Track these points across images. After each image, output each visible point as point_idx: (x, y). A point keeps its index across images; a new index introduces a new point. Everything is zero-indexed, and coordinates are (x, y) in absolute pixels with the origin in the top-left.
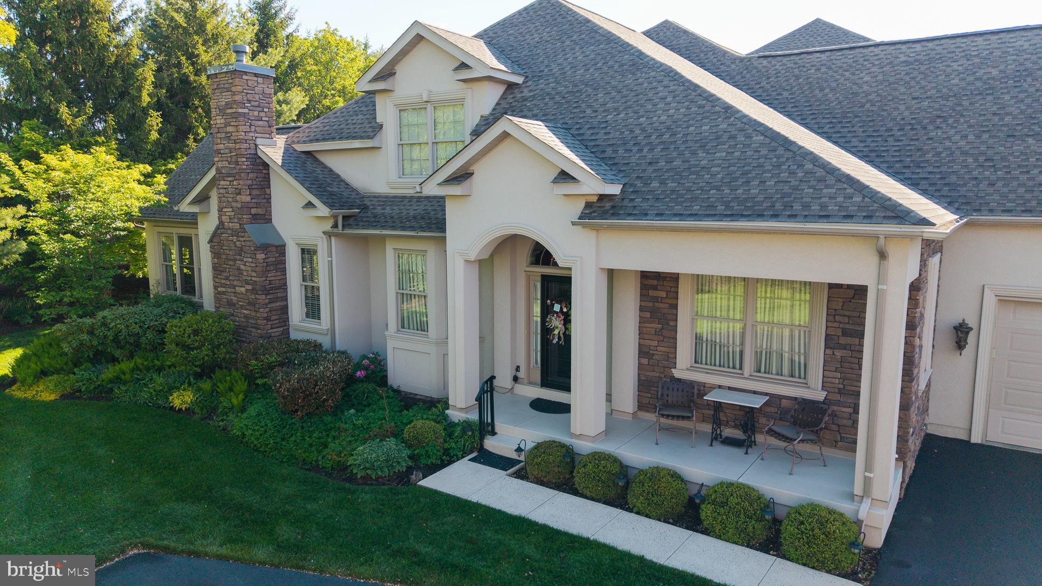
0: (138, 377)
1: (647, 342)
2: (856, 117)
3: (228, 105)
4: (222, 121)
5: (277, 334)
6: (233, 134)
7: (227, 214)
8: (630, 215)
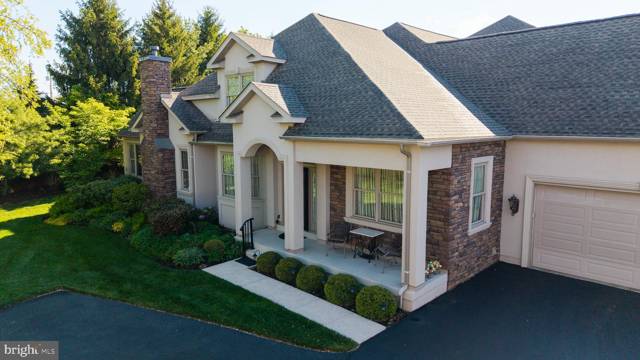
0: (102, 215)
1: (333, 203)
3: (147, 77)
4: (145, 85)
5: (169, 196)
6: (149, 92)
7: (147, 133)
8: (304, 133)
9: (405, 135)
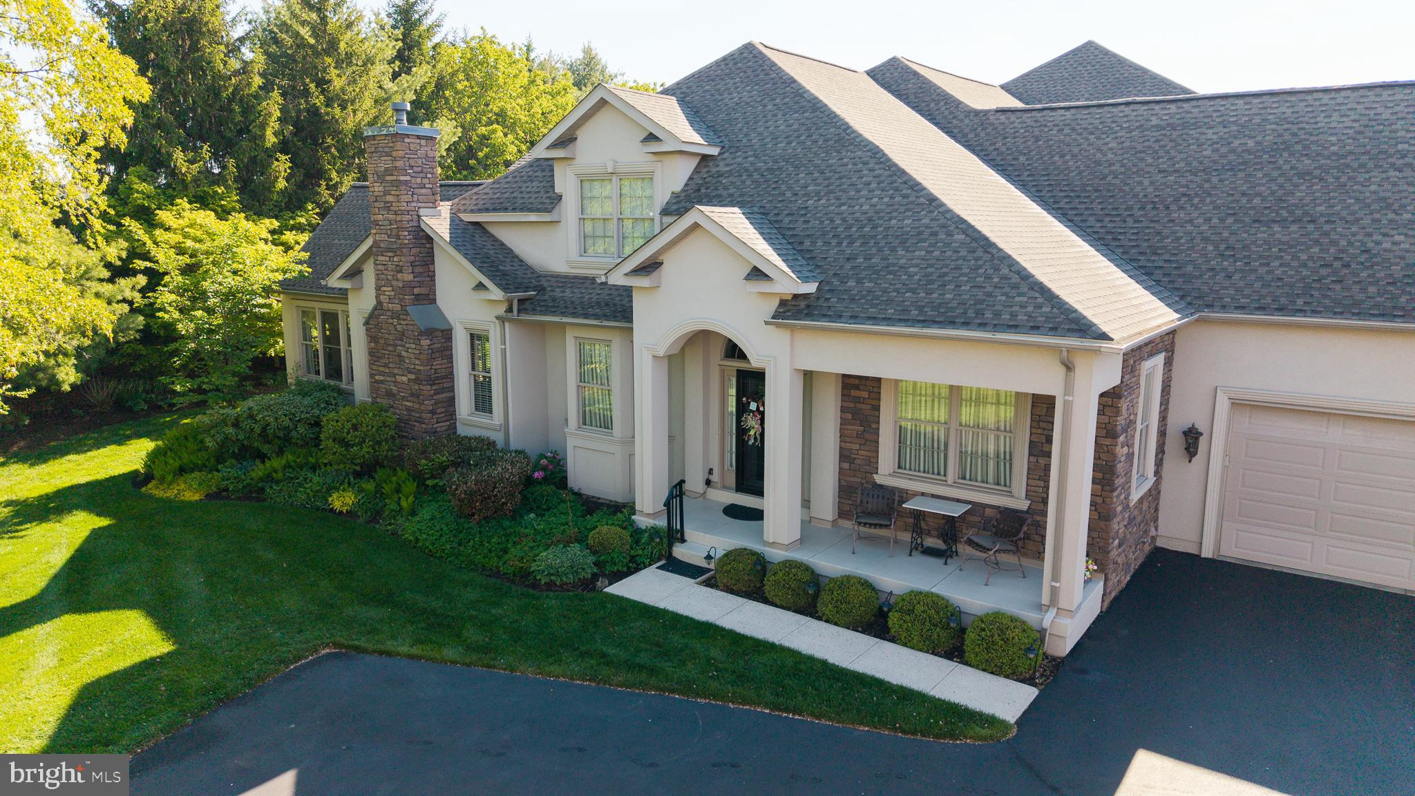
0: (291, 475)
1: (848, 445)
2: (1096, 191)
3: (388, 172)
4: (381, 189)
5: (444, 429)
6: (394, 204)
7: (386, 293)
8: (824, 316)
9: (1069, 330)
